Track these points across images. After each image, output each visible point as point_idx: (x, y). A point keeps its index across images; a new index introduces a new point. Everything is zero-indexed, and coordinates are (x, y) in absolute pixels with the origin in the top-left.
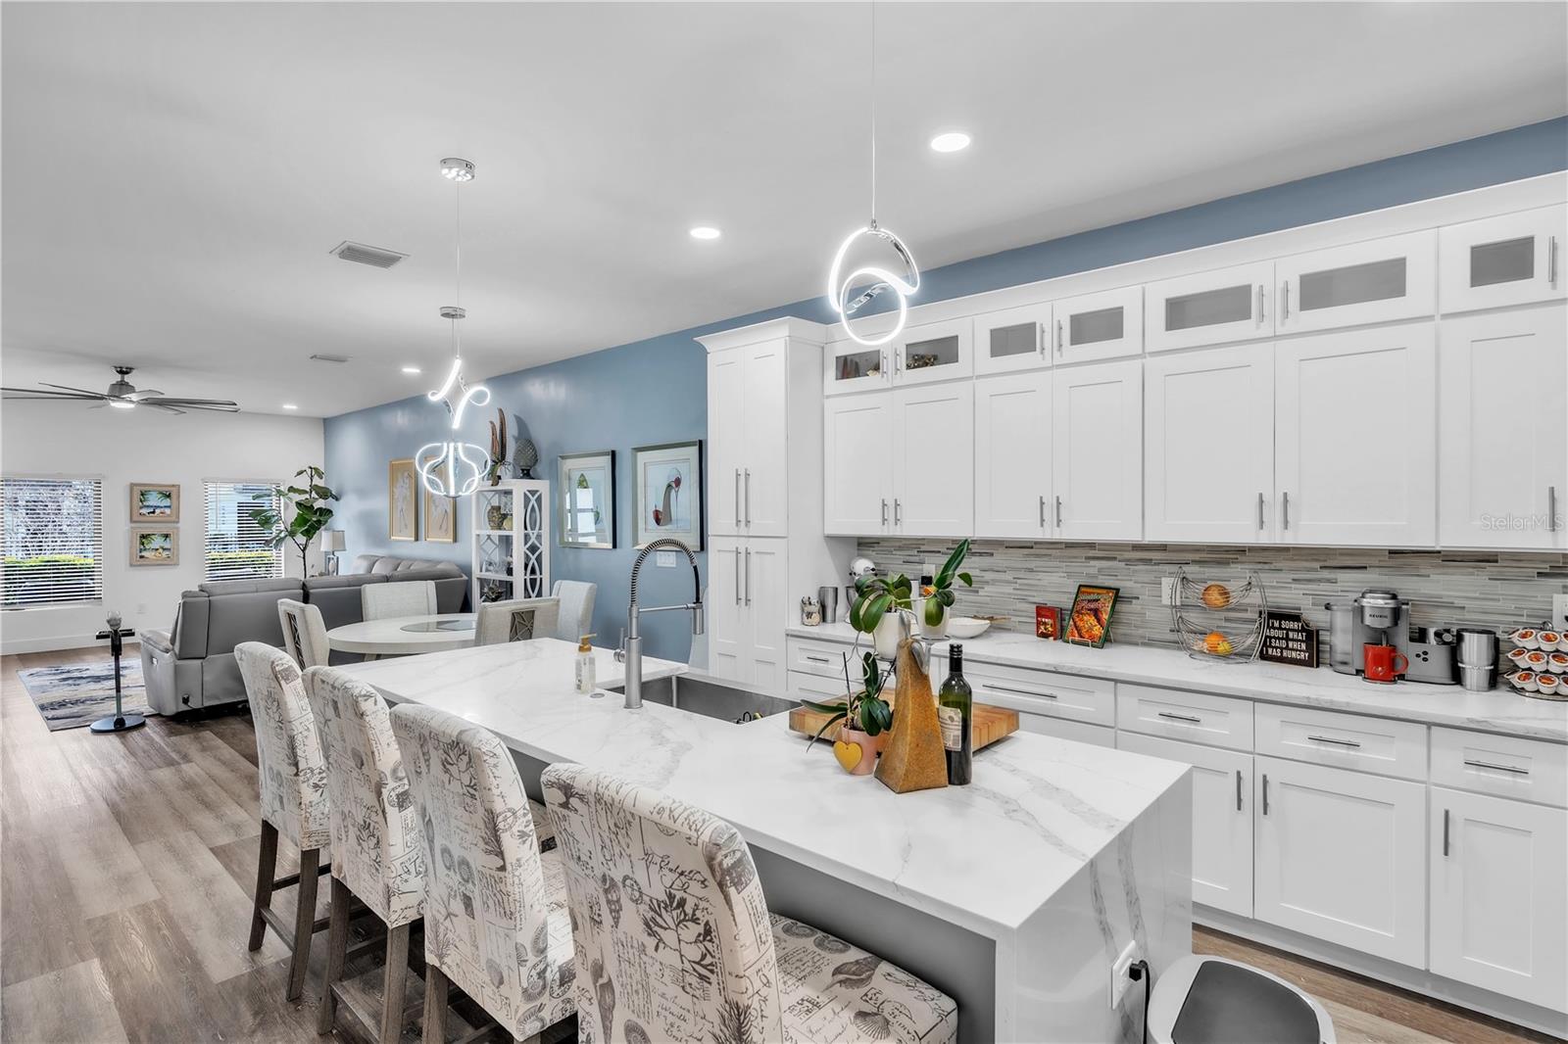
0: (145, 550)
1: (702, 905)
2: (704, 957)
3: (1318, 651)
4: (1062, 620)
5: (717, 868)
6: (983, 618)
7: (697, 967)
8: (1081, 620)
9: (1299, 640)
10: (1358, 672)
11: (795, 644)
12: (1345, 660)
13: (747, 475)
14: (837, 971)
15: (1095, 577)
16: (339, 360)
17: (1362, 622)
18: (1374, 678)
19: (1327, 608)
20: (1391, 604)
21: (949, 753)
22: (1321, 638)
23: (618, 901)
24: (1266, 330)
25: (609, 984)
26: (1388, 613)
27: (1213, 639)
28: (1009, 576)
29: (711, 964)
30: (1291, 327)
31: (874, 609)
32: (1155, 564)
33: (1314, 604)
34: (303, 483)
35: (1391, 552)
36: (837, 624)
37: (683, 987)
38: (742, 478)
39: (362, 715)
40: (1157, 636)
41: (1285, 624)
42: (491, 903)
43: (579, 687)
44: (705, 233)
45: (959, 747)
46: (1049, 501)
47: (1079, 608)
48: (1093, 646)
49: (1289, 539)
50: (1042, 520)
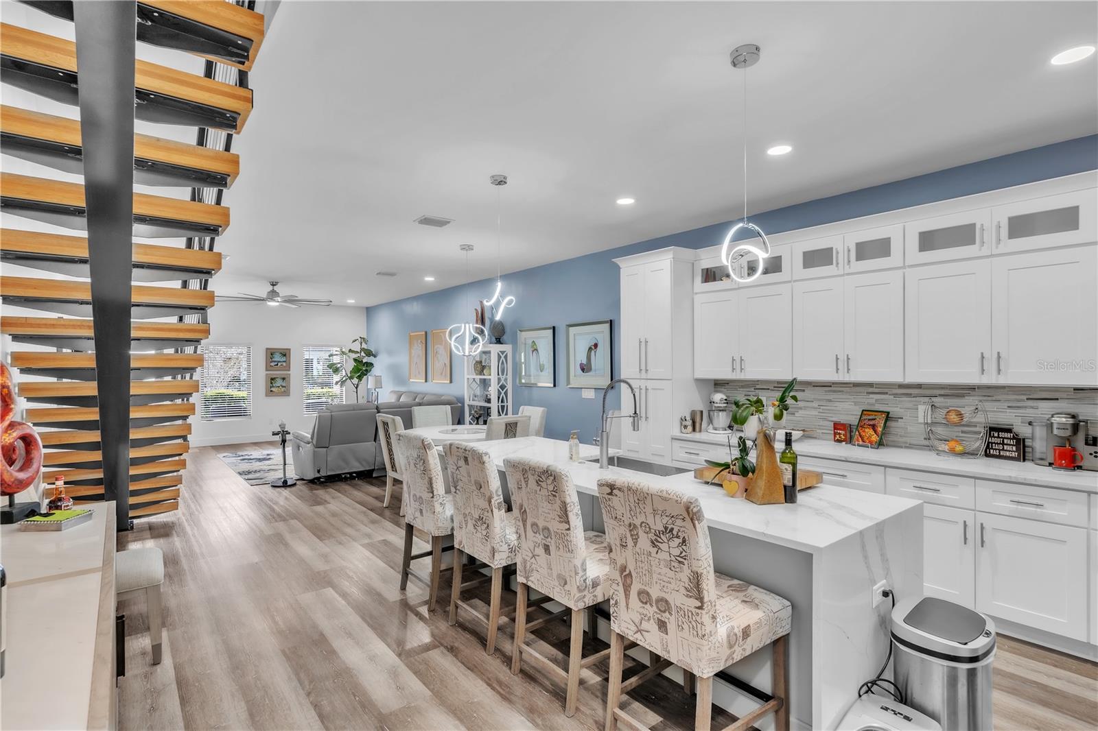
0: (273, 387)
1: (682, 529)
2: (681, 553)
3: (1024, 452)
4: (851, 431)
5: (691, 512)
6: (798, 430)
7: (678, 558)
8: (864, 431)
9: (1011, 445)
10: (1050, 464)
11: (677, 444)
12: (1043, 457)
13: (646, 342)
14: (728, 587)
15: (873, 405)
16: (392, 275)
17: (1052, 432)
18: (1060, 467)
19: (1030, 424)
20: (1071, 421)
21: (785, 487)
22: (1026, 444)
23: (637, 534)
24: (985, 251)
25: (630, 574)
26: (1069, 427)
27: (952, 444)
28: (815, 404)
29: (685, 556)
30: (1002, 248)
31: (744, 414)
32: (914, 397)
33: (1022, 422)
34: (356, 347)
35: (1075, 389)
36: (702, 433)
37: (670, 568)
38: (643, 344)
39: (484, 463)
40: (915, 442)
41: (1002, 435)
42: (561, 546)
43: (571, 458)
44: (626, 201)
45: (791, 484)
46: (842, 358)
47: (862, 424)
48: (871, 448)
49: (1002, 380)
50: (838, 369)
